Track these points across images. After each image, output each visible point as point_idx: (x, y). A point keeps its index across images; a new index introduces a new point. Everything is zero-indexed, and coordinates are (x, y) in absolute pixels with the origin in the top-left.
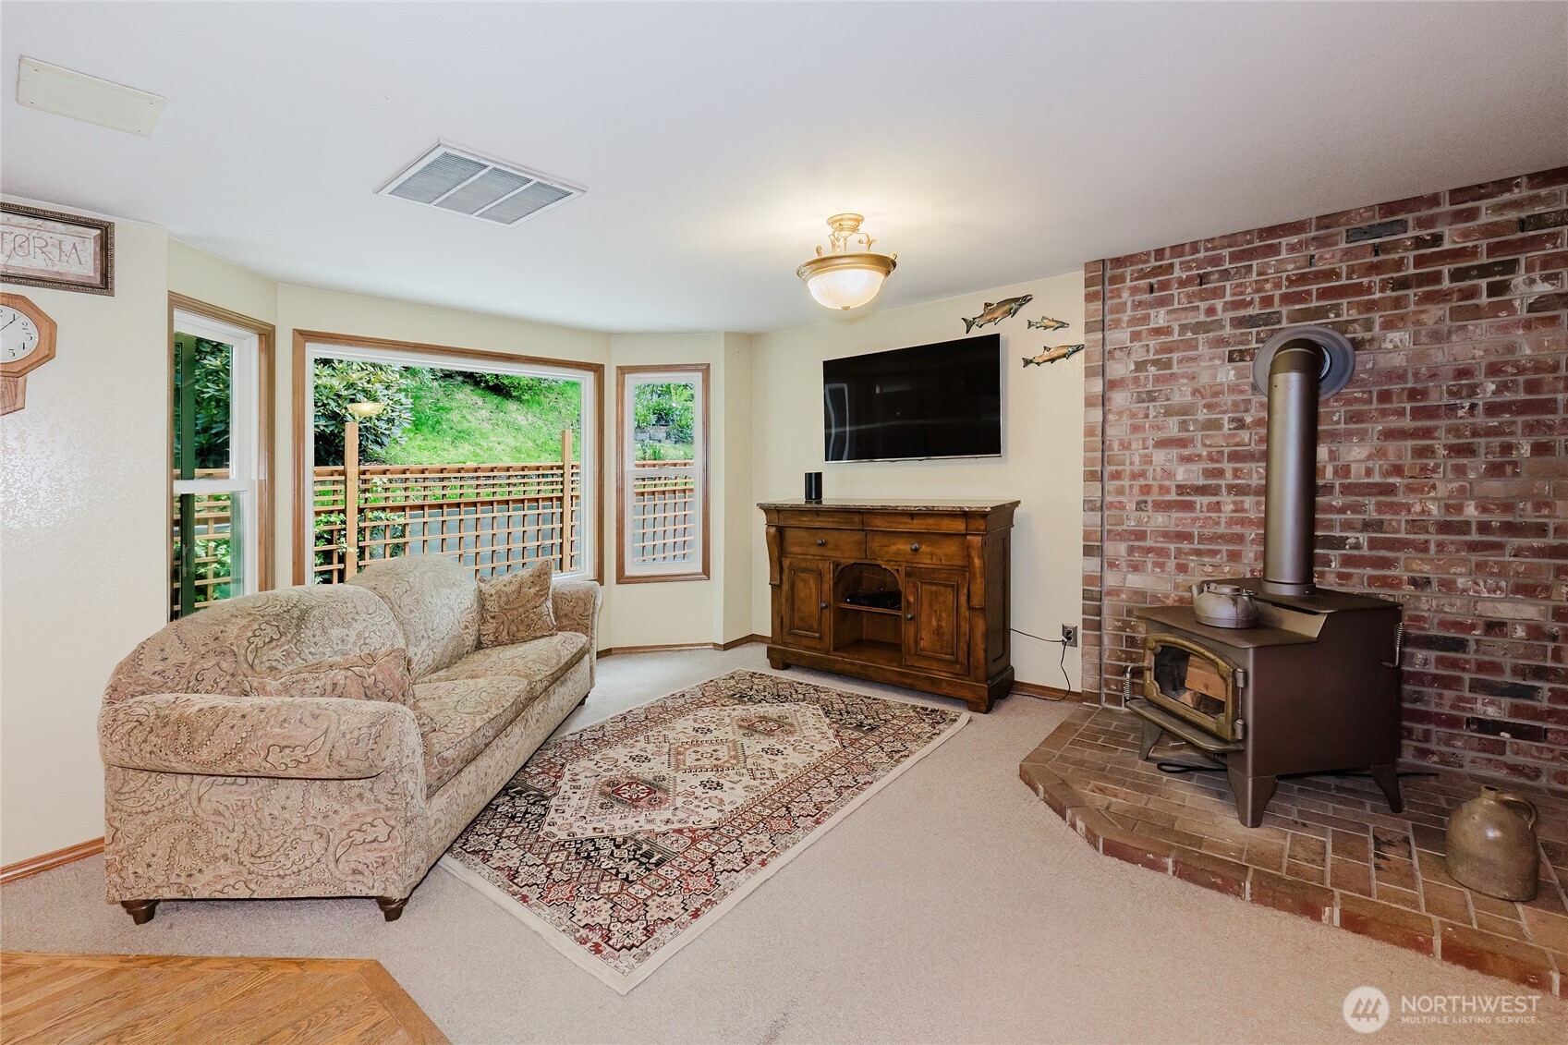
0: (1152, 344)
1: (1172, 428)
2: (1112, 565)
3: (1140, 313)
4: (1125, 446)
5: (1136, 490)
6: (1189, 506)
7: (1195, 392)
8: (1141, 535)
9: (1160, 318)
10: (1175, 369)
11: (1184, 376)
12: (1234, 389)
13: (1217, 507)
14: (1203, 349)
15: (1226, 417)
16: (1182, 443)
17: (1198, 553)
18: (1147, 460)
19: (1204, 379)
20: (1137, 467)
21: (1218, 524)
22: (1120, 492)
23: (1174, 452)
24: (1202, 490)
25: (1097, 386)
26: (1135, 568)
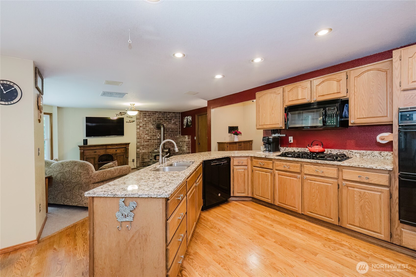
0: (145, 122)
1: (147, 133)
2: (140, 150)
3: (143, 118)
4: (142, 134)
5: (143, 140)
6: (149, 141)
7: (149, 128)
8: (144, 145)
9: (145, 119)
10: (147, 125)
11: (148, 126)
12: (153, 128)
13: (151, 141)
14: (150, 123)
15: (152, 131)
16: (148, 134)
17: (150, 147)
18: (144, 136)
19: (150, 127)
20: (143, 137)
21: (151, 143)
22: (141, 140)
23: (147, 135)
24: (150, 140)
25: (139, 127)
26: (143, 150)
